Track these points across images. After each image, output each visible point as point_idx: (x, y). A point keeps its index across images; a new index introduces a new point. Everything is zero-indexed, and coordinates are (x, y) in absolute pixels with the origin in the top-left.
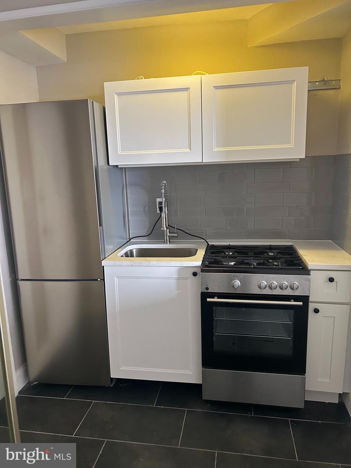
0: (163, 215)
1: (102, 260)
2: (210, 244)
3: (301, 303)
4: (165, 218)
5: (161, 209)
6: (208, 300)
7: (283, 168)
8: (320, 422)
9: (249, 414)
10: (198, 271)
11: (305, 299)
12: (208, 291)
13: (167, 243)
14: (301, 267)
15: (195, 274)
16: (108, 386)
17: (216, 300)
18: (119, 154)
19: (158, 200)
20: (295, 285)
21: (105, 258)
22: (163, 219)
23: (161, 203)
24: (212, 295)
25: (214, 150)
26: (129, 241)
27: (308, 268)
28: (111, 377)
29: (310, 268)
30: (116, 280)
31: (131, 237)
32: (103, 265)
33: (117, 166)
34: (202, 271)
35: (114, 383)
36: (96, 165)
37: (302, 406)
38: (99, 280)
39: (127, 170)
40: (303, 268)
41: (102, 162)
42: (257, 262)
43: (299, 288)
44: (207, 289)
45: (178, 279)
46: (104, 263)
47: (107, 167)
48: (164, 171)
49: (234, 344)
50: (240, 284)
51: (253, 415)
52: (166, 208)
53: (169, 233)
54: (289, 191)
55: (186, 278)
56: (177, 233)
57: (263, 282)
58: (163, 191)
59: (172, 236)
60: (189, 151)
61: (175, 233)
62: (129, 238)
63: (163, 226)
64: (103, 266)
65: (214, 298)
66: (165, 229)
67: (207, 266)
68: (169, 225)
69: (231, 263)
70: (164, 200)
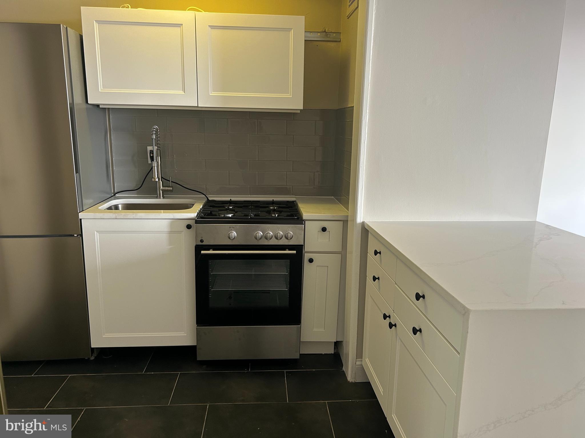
0: (155, 164)
1: (79, 212)
2: (210, 199)
3: (295, 252)
4: (156, 167)
5: (152, 159)
6: (202, 252)
7: (287, 120)
8: (314, 370)
9: (246, 370)
10: (192, 223)
11: (299, 248)
12: (203, 244)
13: (160, 198)
14: (296, 218)
15: (189, 227)
16: (88, 358)
17: (211, 252)
18: (100, 91)
19: (149, 148)
20: (289, 234)
21: (82, 211)
22: (155, 168)
23: (152, 152)
24: (208, 247)
25: (210, 95)
26: (114, 196)
27: (303, 218)
28: (92, 347)
29: (304, 218)
30: (97, 236)
31: (116, 191)
32: (80, 218)
33: (98, 106)
34: (197, 222)
35: (95, 354)
36: (71, 102)
37: (297, 357)
38: (75, 235)
39: (110, 112)
40: (298, 218)
41: (78, 99)
42: (255, 213)
43: (293, 238)
44: (202, 241)
45: (171, 232)
46: (81, 215)
47: (85, 106)
48: (156, 116)
49: (230, 298)
50: (236, 235)
51: (250, 371)
52: (158, 158)
53: (163, 186)
54: (293, 145)
55: (180, 232)
56: (172, 187)
57: (259, 232)
58: (154, 137)
59: (166, 190)
60: (183, 93)
61: (169, 187)
62: (113, 193)
63: (154, 177)
64: (81, 220)
65: (209, 250)
66: (157, 180)
67: (202, 218)
68: (162, 178)
69: (228, 215)
70: (156, 148)
